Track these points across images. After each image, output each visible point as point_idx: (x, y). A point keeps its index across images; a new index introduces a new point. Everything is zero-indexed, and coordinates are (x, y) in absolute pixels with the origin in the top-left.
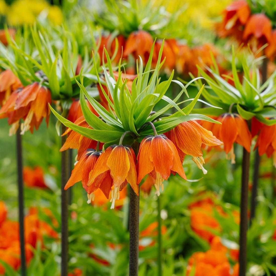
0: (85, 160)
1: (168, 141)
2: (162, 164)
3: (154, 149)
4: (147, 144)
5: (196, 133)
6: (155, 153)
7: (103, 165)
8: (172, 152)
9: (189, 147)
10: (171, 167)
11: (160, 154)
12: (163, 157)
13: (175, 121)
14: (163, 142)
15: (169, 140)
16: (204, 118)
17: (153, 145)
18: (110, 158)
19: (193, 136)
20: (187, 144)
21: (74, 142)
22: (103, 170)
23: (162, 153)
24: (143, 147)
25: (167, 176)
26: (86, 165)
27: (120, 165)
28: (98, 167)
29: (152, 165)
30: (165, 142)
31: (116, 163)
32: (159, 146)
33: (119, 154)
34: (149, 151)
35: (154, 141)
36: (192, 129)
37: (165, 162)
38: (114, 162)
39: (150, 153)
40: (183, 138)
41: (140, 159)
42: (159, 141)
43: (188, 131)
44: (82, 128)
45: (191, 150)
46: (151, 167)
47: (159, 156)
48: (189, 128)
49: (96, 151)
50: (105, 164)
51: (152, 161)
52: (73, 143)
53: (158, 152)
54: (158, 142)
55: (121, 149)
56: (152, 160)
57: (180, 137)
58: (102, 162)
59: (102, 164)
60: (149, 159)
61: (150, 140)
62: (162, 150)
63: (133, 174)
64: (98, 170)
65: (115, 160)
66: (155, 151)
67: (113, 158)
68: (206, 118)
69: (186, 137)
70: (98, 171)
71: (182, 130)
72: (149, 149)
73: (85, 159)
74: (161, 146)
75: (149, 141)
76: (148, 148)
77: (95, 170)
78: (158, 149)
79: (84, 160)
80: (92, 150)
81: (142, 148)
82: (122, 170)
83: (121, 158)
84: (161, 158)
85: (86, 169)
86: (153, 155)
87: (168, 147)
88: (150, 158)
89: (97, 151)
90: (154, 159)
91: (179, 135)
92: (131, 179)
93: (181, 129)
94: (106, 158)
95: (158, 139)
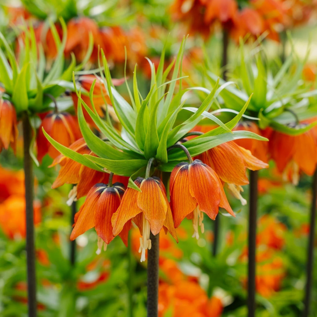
0: (97, 200)
1: (208, 169)
2: (207, 200)
3: (193, 180)
4: (182, 174)
5: (236, 155)
6: (197, 186)
7: (131, 207)
8: (216, 183)
9: (229, 173)
10: (217, 202)
11: (203, 186)
12: (207, 189)
13: (211, 141)
14: (204, 170)
15: (209, 167)
16: (250, 136)
17: (192, 176)
18: (140, 196)
19: (233, 159)
20: (226, 169)
21: (72, 176)
22: (132, 213)
23: (206, 186)
24: (177, 178)
25: (214, 215)
26: (99, 205)
27: (155, 205)
28: (124, 209)
29: (193, 201)
30: (207, 171)
31: (149, 202)
32: (201, 176)
33: (151, 190)
34: (187, 183)
35: (192, 170)
36: (230, 149)
37: (210, 196)
38: (145, 202)
39: (189, 186)
40: (221, 162)
41: (176, 194)
42: (200, 169)
43: (226, 153)
44: (102, 159)
45: (232, 176)
46: (193, 205)
47: (203, 189)
48: (227, 149)
49: (108, 186)
50: (133, 205)
51: (193, 197)
52: (70, 176)
53: (200, 184)
54: (199, 172)
55: (152, 183)
56: (193, 195)
57: (217, 161)
58: (129, 203)
59: (129, 205)
60: (189, 194)
61: (186, 169)
62: (205, 181)
63: (170, 216)
64: (124, 213)
65: (147, 199)
66: (196, 182)
67: (143, 197)
68: (252, 135)
69: (225, 160)
70: (125, 215)
71: (219, 152)
72: (187, 181)
73: (97, 198)
74: (204, 176)
75: (185, 171)
76: (186, 179)
77: (121, 214)
78: (200, 180)
79: (95, 200)
80: (102, 186)
81: (177, 180)
82: (158, 211)
83: (154, 196)
84: (204, 192)
85: (99, 211)
86: (193, 189)
87: (211, 177)
88: (190, 192)
89: (111, 186)
90: (195, 194)
91: (216, 159)
92: (168, 223)
93: (217, 150)
94: (133, 197)
95: (198, 167)
